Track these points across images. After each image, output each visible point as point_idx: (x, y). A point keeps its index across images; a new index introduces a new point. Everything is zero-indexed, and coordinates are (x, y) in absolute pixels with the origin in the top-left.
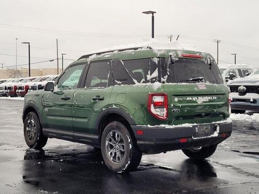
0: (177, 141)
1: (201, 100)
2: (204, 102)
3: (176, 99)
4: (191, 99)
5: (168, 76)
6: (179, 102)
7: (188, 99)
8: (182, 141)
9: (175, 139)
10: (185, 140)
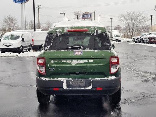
0: (51, 89)
1: (74, 63)
2: (78, 64)
3: (52, 62)
4: (65, 61)
5: (51, 46)
6: (55, 63)
7: (62, 61)
8: (54, 89)
9: (49, 88)
10: (58, 89)
